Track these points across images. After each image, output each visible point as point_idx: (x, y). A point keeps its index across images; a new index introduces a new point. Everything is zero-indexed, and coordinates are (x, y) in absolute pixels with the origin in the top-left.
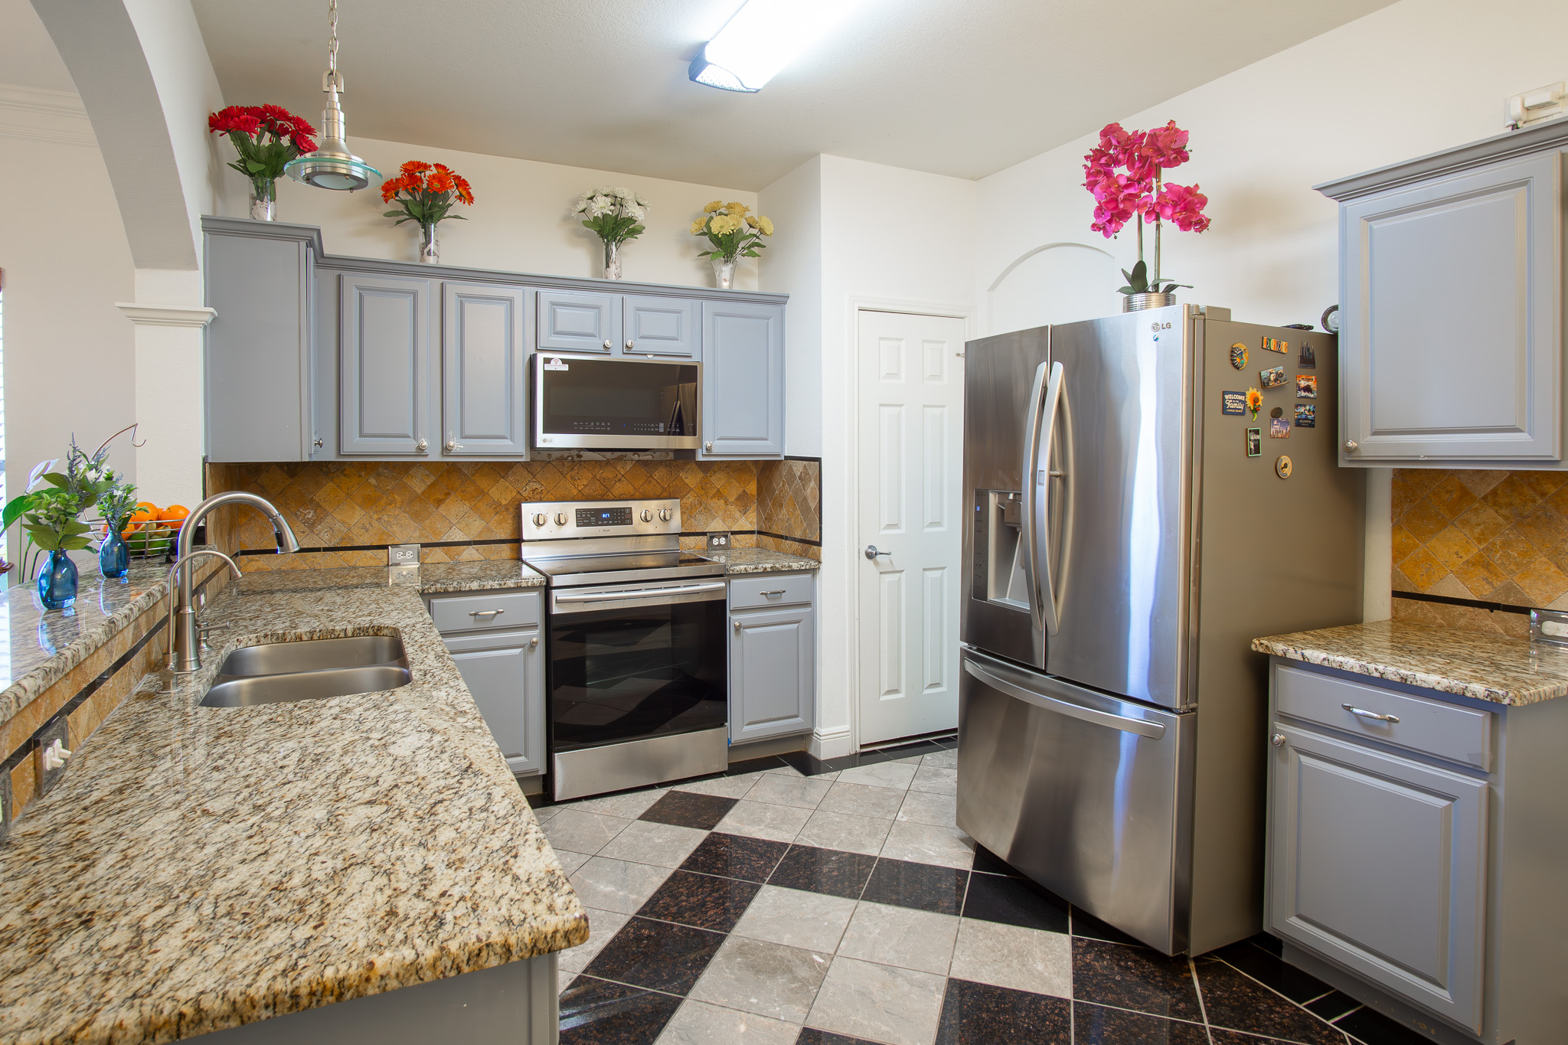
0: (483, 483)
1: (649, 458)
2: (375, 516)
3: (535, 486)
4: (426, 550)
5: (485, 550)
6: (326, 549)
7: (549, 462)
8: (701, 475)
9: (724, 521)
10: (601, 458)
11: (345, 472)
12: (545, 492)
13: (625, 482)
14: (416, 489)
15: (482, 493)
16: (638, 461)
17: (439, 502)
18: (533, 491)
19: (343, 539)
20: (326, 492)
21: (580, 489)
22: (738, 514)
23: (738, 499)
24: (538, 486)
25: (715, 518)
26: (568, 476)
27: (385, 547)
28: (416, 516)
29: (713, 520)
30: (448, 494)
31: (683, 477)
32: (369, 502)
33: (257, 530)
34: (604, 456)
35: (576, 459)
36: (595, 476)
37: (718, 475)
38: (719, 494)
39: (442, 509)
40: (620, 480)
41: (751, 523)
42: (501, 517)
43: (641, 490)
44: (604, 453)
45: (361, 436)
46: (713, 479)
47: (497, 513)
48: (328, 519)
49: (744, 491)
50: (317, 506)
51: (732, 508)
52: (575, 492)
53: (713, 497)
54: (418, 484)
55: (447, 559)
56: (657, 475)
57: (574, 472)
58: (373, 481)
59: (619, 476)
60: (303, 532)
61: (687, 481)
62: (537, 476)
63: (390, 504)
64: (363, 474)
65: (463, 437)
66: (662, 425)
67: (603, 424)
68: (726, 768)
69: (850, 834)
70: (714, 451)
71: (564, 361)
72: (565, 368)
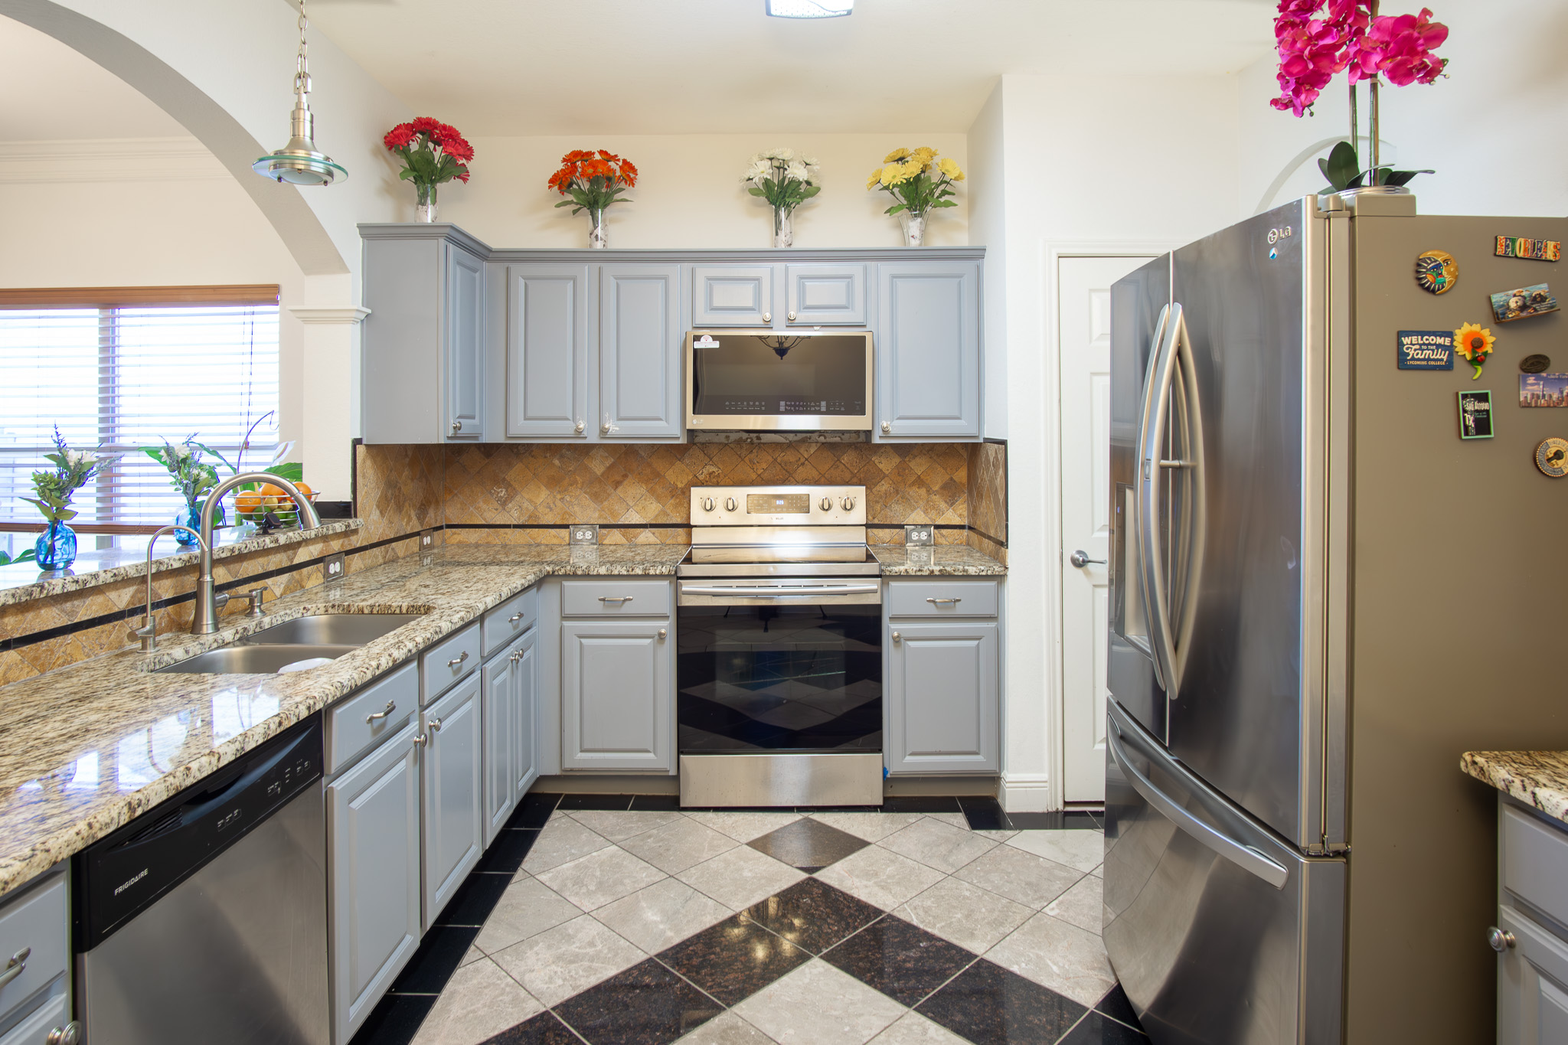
0: (659, 465)
1: (837, 439)
2: (559, 497)
3: (713, 469)
4: (605, 531)
5: (661, 533)
6: (516, 526)
7: (726, 444)
8: (897, 460)
9: (926, 512)
10: (784, 441)
11: (533, 453)
12: (722, 476)
13: (809, 466)
14: (596, 470)
15: (658, 475)
16: (823, 444)
17: (617, 484)
18: (710, 474)
19: (530, 517)
20: (516, 472)
21: (759, 473)
22: (943, 505)
23: (945, 487)
24: (715, 469)
25: (915, 509)
26: (747, 459)
27: (566, 526)
28: (596, 497)
29: (913, 511)
30: (625, 476)
31: (876, 461)
32: (553, 483)
33: (459, 506)
34: (786, 438)
35: (755, 441)
36: (776, 460)
37: (918, 460)
38: (920, 482)
39: (620, 491)
40: (803, 464)
41: (960, 516)
42: (678, 500)
43: (826, 476)
44: (786, 435)
45: (525, 419)
46: (912, 464)
47: (673, 496)
48: (518, 498)
49: (951, 479)
50: (508, 486)
51: (936, 498)
52: (754, 476)
53: (913, 484)
54: (598, 466)
55: (624, 541)
56: (845, 459)
57: (752, 456)
58: (557, 462)
59: (803, 460)
60: (497, 510)
61: (881, 466)
62: (715, 459)
63: (572, 485)
64: (548, 455)
65: (619, 419)
66: (823, 403)
67: (757, 403)
68: (880, 802)
69: (968, 917)
70: (893, 431)
71: (715, 338)
72: (716, 345)
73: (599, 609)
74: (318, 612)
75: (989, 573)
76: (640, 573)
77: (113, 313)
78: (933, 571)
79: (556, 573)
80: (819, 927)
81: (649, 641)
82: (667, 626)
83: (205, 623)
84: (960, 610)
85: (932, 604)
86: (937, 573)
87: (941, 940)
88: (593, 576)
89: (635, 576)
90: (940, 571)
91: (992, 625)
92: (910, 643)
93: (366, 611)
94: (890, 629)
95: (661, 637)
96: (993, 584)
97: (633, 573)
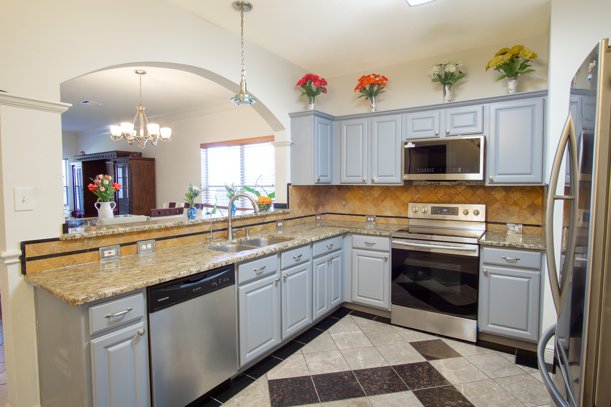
0: (398, 194)
1: (475, 184)
2: (362, 204)
3: (419, 196)
4: (377, 218)
5: (398, 220)
6: (348, 215)
7: (425, 186)
8: (504, 193)
9: (518, 217)
10: (450, 185)
11: (354, 189)
12: (423, 199)
13: (461, 196)
14: (375, 195)
15: (397, 198)
16: (468, 186)
17: (383, 201)
18: (418, 198)
19: (353, 211)
20: (348, 195)
21: (439, 198)
22: (528, 215)
23: (529, 206)
24: (420, 196)
25: (513, 216)
26: (433, 192)
27: (365, 216)
28: (375, 205)
29: (511, 217)
30: (386, 198)
31: (493, 194)
32: (360, 199)
33: (330, 207)
34: (451, 183)
35: (437, 184)
36: (446, 192)
37: (515, 193)
38: (515, 204)
39: (384, 203)
40: (458, 195)
41: (537, 220)
42: (405, 208)
43: (469, 200)
44: (451, 182)
45: (346, 176)
46: (512, 195)
47: (404, 206)
48: (349, 205)
49: (533, 203)
50: (346, 200)
51: (524, 212)
52: (436, 199)
53: (512, 204)
54: (376, 194)
55: (385, 222)
56: (478, 193)
57: (436, 191)
58: (362, 192)
59: (458, 193)
60: (342, 208)
61: (495, 196)
62: (420, 192)
63: (367, 200)
64: (359, 189)
65: (378, 176)
66: (460, 169)
67: (430, 169)
68: (475, 341)
69: (488, 398)
70: (495, 181)
71: (413, 143)
72: (414, 146)
73: (364, 246)
74: (266, 237)
75: (536, 248)
76: (378, 234)
77: (243, 147)
78: (505, 245)
79: (350, 232)
80: (419, 381)
81: (382, 260)
82: (388, 255)
83: (229, 237)
84: (519, 263)
85: (504, 259)
86: (507, 246)
87: (470, 403)
88: (362, 234)
89: (376, 235)
90: (509, 245)
91: (538, 273)
92: (493, 276)
93: (278, 238)
94: (483, 268)
95: (386, 259)
96: (538, 254)
97: (376, 234)
